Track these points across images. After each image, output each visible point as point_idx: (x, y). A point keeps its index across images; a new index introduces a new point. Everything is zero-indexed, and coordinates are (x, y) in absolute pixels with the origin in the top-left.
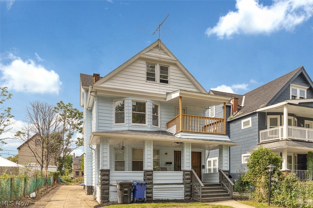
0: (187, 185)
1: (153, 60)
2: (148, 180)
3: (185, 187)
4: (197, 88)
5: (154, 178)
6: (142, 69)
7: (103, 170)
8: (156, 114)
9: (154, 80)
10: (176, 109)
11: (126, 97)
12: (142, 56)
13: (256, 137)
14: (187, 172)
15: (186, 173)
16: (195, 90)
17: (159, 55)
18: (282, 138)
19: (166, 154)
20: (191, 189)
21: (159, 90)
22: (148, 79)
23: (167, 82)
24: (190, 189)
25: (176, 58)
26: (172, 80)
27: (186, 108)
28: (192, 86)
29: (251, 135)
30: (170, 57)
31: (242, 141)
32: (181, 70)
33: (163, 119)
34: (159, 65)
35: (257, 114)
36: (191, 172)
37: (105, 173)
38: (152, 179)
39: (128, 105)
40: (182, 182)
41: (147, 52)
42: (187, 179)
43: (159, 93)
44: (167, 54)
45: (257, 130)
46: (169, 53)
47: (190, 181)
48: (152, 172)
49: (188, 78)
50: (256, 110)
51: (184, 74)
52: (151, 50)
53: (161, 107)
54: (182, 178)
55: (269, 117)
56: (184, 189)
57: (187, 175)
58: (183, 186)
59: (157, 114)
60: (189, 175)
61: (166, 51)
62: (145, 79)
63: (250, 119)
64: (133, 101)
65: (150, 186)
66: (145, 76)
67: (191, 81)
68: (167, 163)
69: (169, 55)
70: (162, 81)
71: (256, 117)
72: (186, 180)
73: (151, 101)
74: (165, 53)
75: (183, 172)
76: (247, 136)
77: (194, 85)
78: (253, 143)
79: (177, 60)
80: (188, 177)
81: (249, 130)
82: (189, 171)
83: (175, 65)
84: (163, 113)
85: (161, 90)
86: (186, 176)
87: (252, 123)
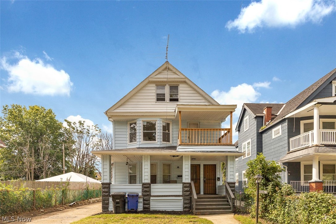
0: (186, 197)
1: (162, 82)
2: (145, 192)
3: (184, 199)
4: (209, 102)
5: (152, 190)
6: (152, 91)
7: (103, 183)
8: (167, 131)
9: (163, 100)
10: (188, 124)
11: (137, 119)
12: (151, 80)
13: (286, 146)
14: (186, 185)
15: (184, 185)
16: (207, 104)
17: (167, 76)
18: (312, 144)
19: (178, 167)
20: (191, 200)
21: (166, 108)
22: (158, 100)
23: (177, 100)
24: (189, 201)
25: (184, 75)
26: (181, 98)
27: (199, 122)
28: (204, 101)
29: (281, 144)
30: (179, 75)
31: (273, 151)
32: (191, 87)
33: (174, 136)
34: (169, 85)
35: (287, 121)
36: (190, 184)
37: (105, 186)
38: (150, 191)
39: (139, 125)
40: (181, 194)
41: (156, 75)
42: (186, 191)
43: (166, 111)
44: (176, 74)
45: (287, 138)
46: (177, 73)
47: (189, 193)
48: (148, 185)
49: (199, 93)
50: (285, 116)
51: (195, 90)
52: (160, 73)
53: (172, 124)
54: (181, 190)
55: (302, 123)
56: (182, 201)
57: (186, 187)
58: (181, 198)
59: (169, 131)
60: (188, 187)
61: (174, 71)
62: (155, 100)
63: (279, 127)
64: (144, 122)
65: (147, 198)
66: (155, 97)
67: (202, 96)
68: (178, 176)
69: (178, 75)
70: (171, 100)
71: (286, 124)
72: (185, 193)
73: (161, 120)
74: (174, 73)
75: (182, 184)
76: (278, 145)
77: (206, 99)
78: (282, 153)
79: (186, 78)
80: (186, 189)
81: (279, 139)
82: (188, 184)
83: (185, 82)
84: (175, 130)
85: (168, 108)
86: (184, 188)
87: (282, 131)
